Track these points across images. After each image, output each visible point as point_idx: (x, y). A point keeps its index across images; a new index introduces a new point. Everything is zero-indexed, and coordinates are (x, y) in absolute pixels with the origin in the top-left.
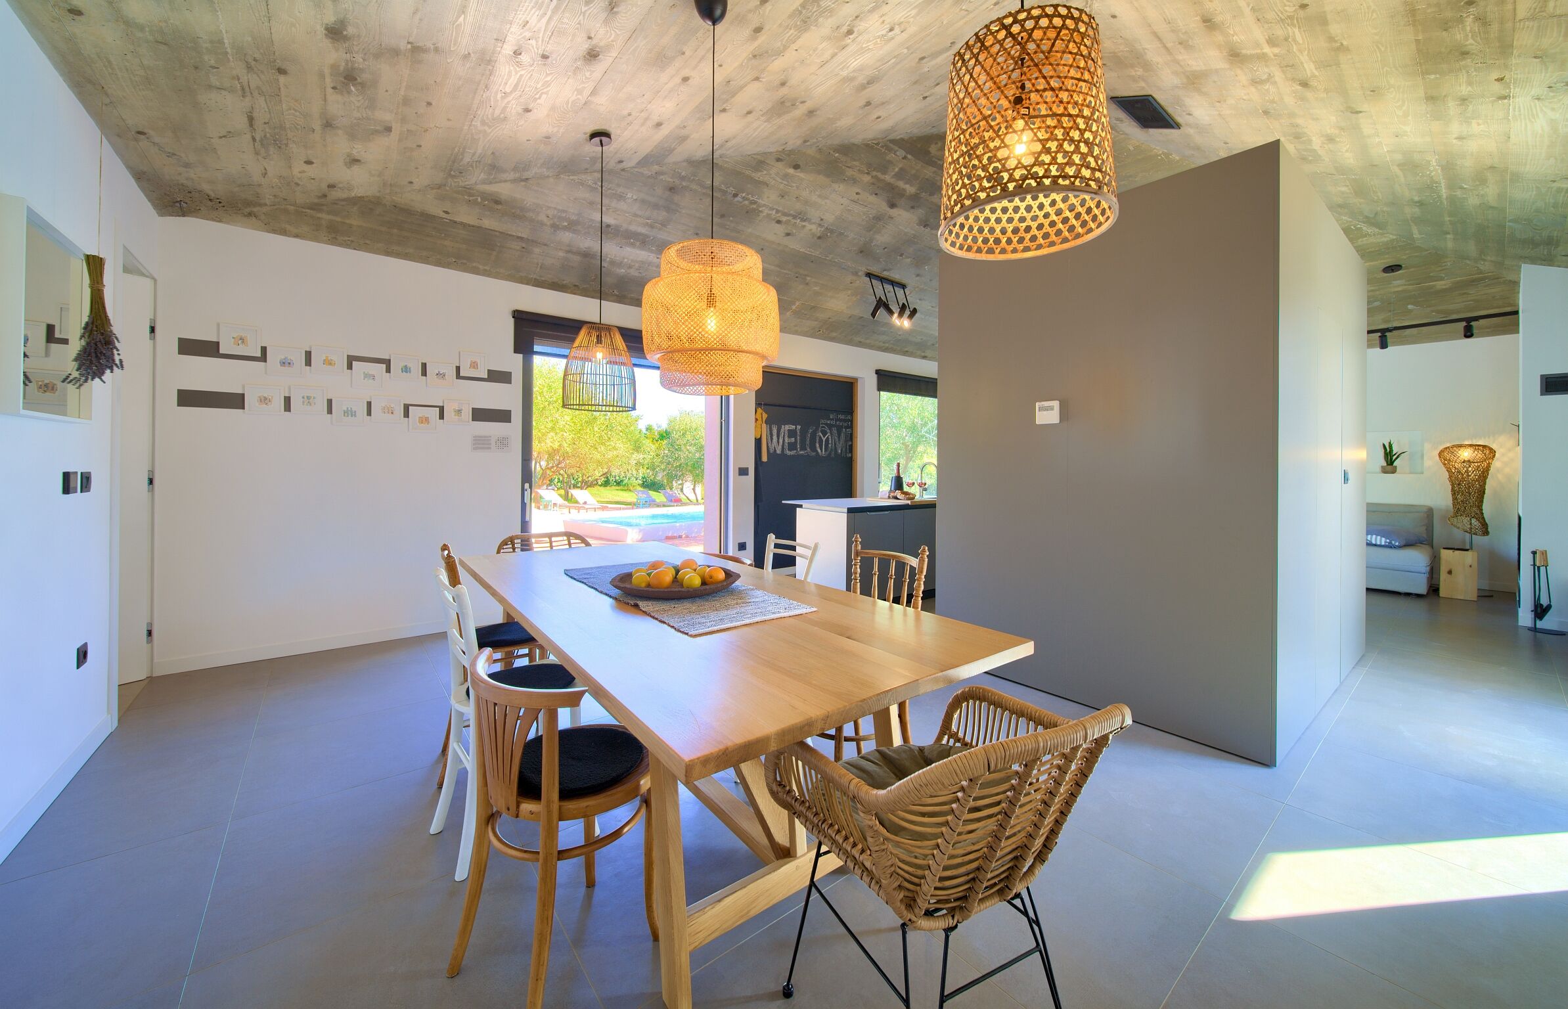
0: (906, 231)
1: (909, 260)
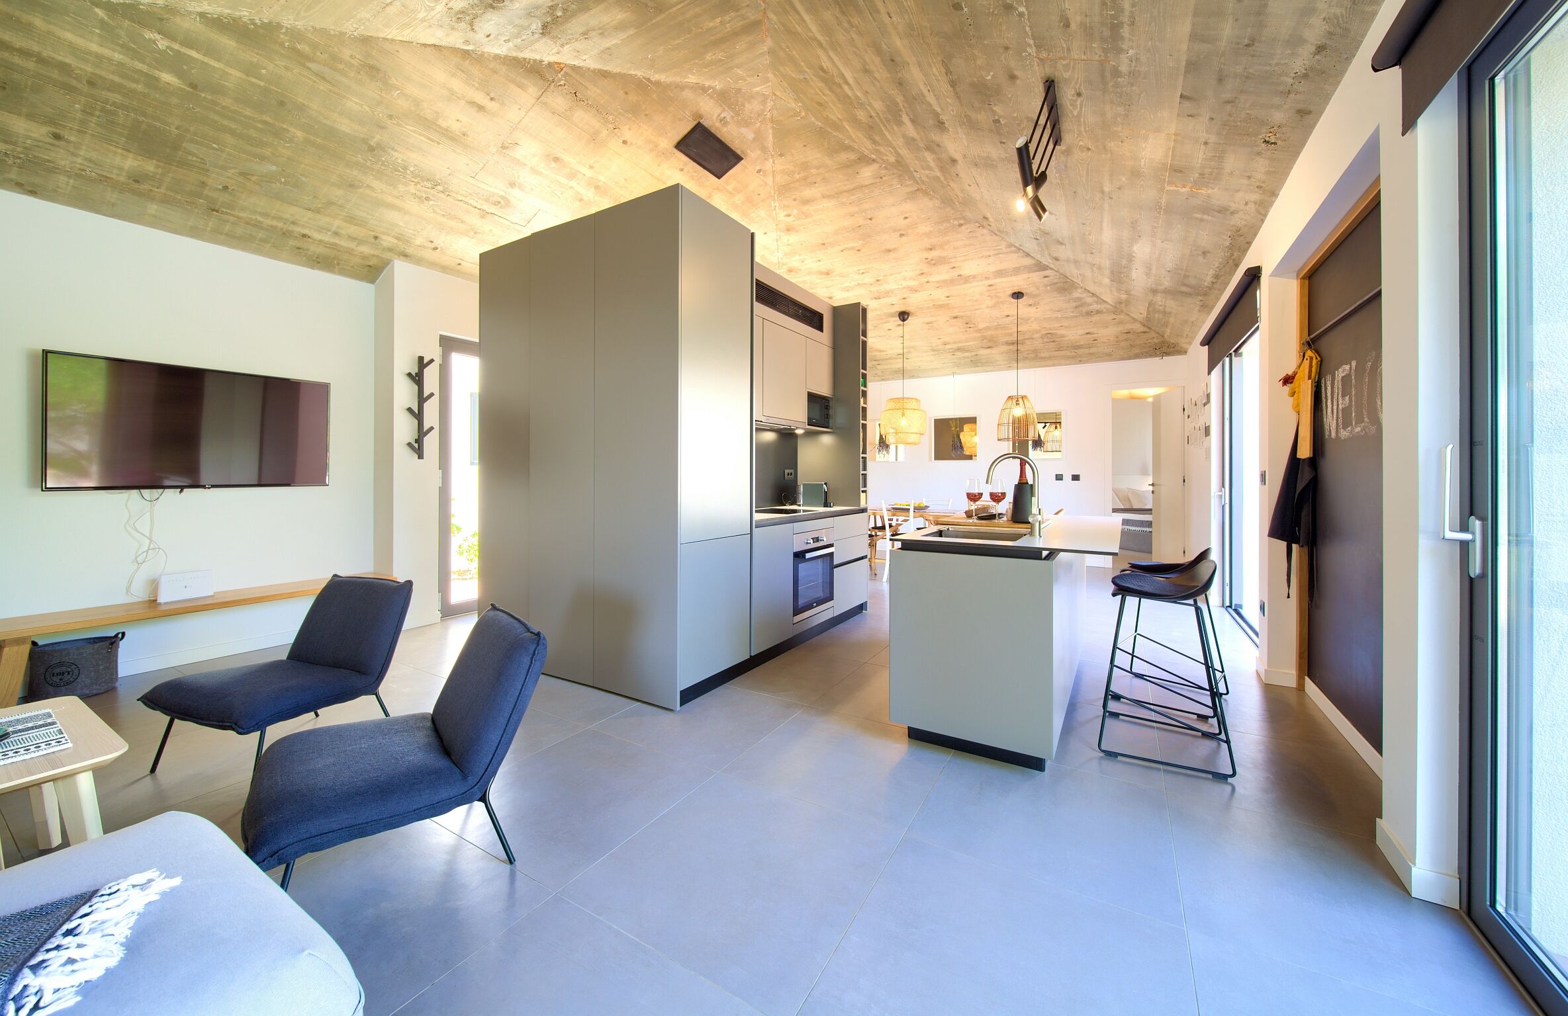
0: (964, 137)
1: (997, 109)
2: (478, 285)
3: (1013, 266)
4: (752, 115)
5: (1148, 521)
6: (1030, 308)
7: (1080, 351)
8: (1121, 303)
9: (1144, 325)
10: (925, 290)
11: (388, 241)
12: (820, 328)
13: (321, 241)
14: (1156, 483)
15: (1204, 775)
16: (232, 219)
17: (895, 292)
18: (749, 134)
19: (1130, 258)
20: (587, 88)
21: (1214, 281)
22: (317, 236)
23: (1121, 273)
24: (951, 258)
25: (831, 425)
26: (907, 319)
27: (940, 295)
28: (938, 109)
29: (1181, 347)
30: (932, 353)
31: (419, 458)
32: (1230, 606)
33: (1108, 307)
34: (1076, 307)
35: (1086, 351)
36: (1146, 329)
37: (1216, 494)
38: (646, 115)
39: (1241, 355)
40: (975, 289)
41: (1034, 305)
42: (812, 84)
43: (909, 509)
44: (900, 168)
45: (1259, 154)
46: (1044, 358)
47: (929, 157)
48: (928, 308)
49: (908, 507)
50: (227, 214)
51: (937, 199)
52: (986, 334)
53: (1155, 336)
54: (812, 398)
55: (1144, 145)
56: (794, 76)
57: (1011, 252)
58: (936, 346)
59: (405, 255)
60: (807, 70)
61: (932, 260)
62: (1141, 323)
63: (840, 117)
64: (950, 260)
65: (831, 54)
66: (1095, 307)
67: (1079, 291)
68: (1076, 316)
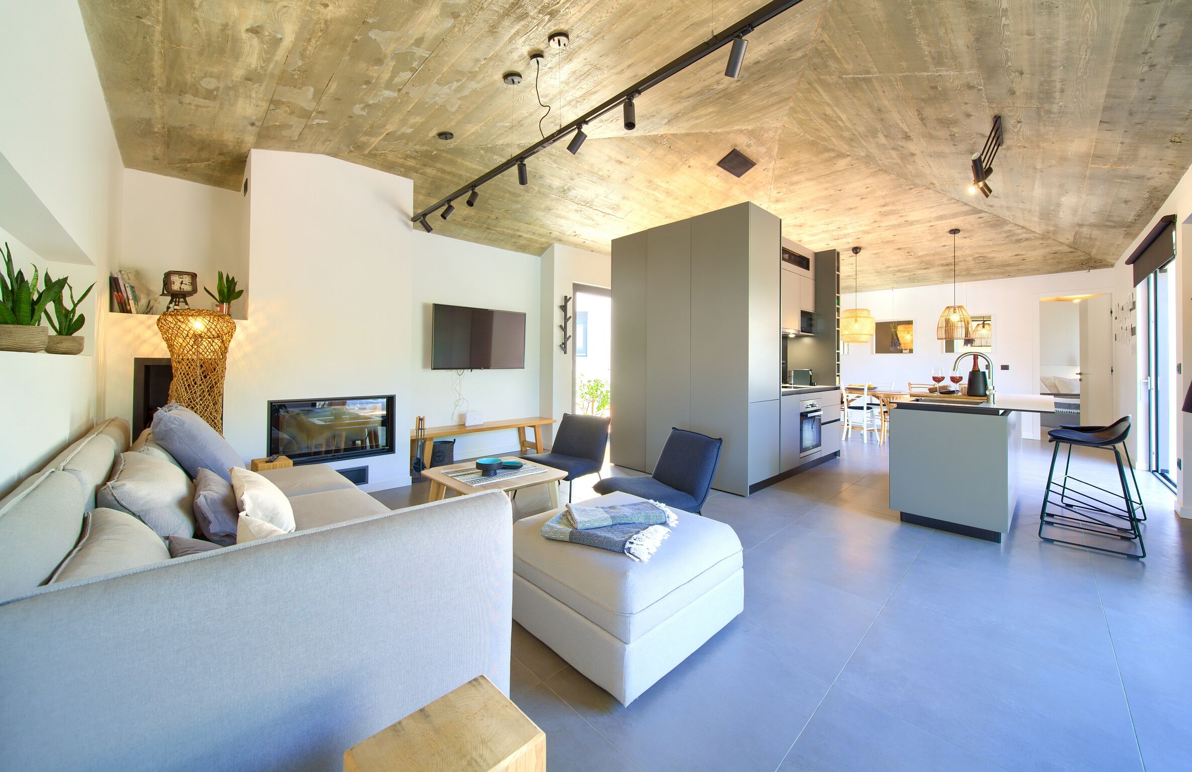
0: (924, 143)
2: (611, 257)
3: (952, 212)
4: (767, 140)
5: (1076, 404)
6: (966, 239)
7: (1008, 269)
8: (1048, 232)
9: (1071, 247)
10: (876, 232)
11: (555, 234)
12: (807, 268)
13: (526, 238)
14: (1083, 372)
15: (1120, 555)
16: (493, 231)
17: (852, 234)
18: (763, 150)
19: (1059, 205)
20: (677, 143)
21: (1136, 218)
22: (525, 235)
23: (1049, 214)
24: (900, 210)
25: (813, 331)
26: (859, 252)
27: (888, 235)
28: (907, 130)
29: (1108, 262)
30: (877, 274)
31: (565, 353)
32: (1157, 471)
33: (1036, 235)
34: (1007, 237)
35: (1016, 268)
36: (1072, 250)
37: (1142, 381)
38: (705, 151)
39: (1166, 271)
40: (917, 229)
41: (969, 237)
42: (815, 121)
43: (863, 389)
44: (869, 159)
45: (1168, 147)
46: (976, 274)
47: (894, 153)
48: (878, 243)
49: (863, 388)
50: (493, 230)
51: (894, 174)
52: (924, 259)
53: (1081, 254)
54: (804, 314)
55: (1070, 145)
56: (803, 118)
57: (951, 203)
58: (880, 269)
59: (560, 240)
60: (814, 115)
61: (885, 212)
62: (1067, 245)
63: (829, 135)
64: (899, 212)
65: (835, 108)
66: (1024, 236)
67: (1010, 225)
68: (1007, 244)
